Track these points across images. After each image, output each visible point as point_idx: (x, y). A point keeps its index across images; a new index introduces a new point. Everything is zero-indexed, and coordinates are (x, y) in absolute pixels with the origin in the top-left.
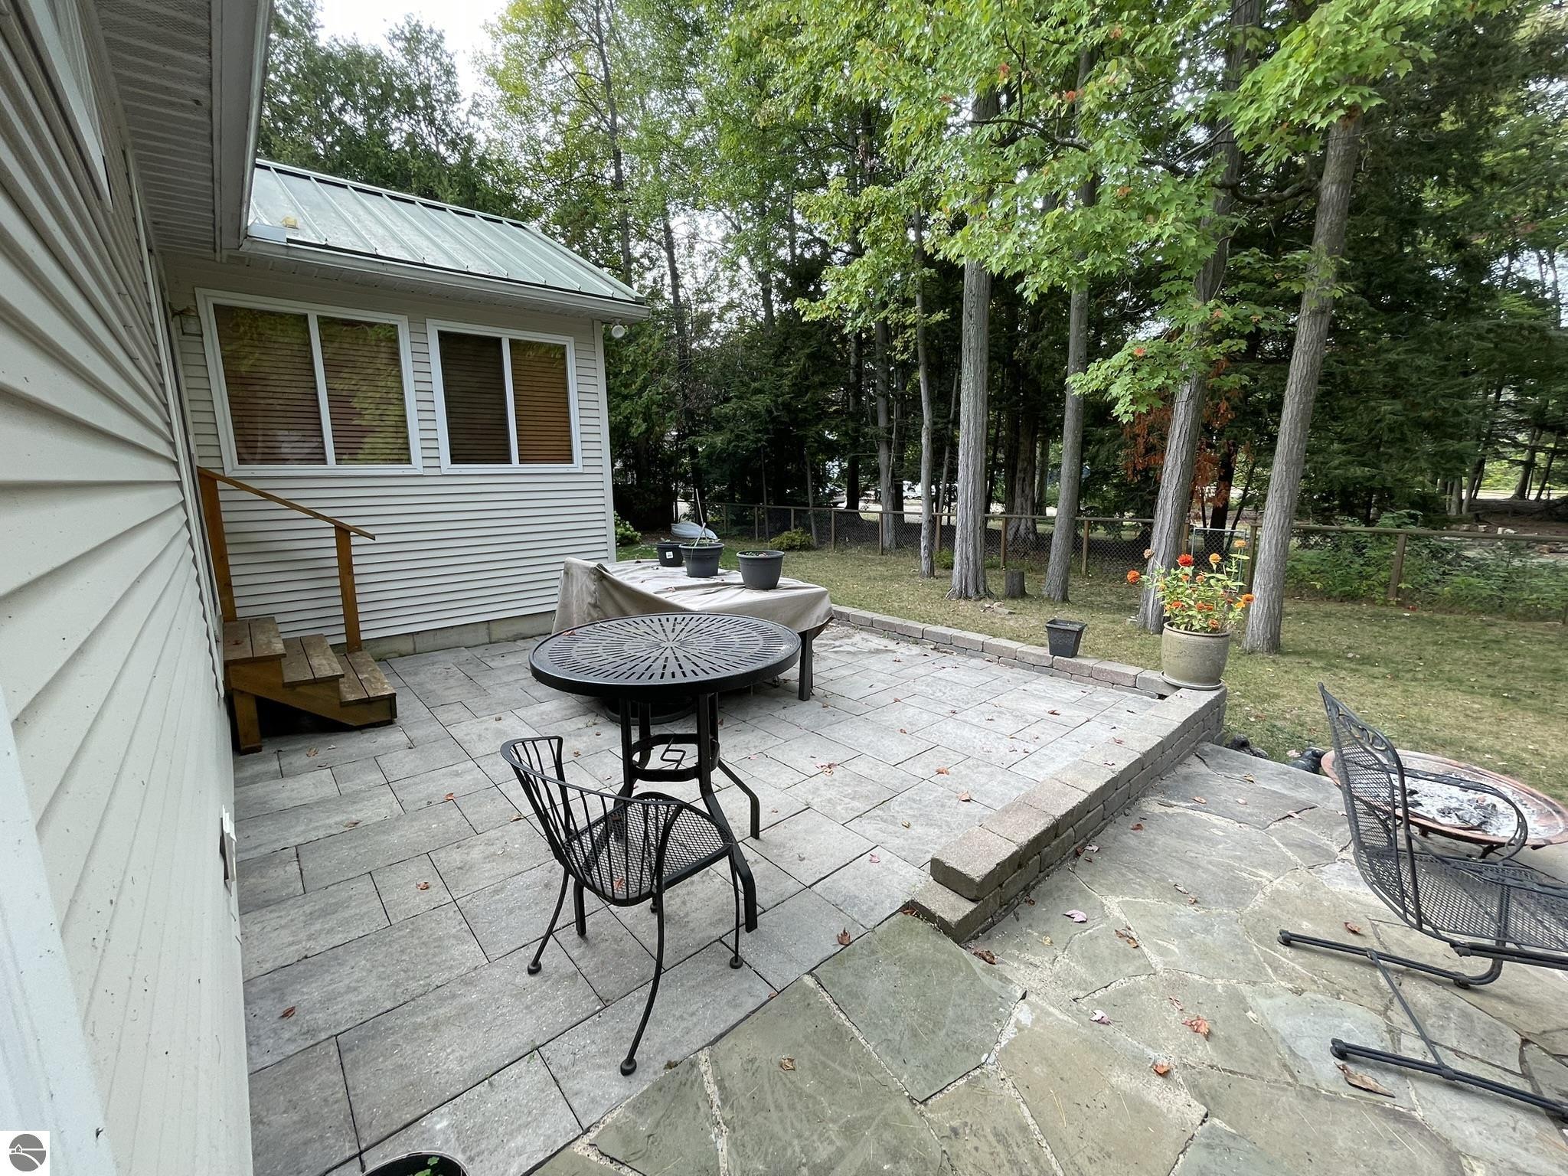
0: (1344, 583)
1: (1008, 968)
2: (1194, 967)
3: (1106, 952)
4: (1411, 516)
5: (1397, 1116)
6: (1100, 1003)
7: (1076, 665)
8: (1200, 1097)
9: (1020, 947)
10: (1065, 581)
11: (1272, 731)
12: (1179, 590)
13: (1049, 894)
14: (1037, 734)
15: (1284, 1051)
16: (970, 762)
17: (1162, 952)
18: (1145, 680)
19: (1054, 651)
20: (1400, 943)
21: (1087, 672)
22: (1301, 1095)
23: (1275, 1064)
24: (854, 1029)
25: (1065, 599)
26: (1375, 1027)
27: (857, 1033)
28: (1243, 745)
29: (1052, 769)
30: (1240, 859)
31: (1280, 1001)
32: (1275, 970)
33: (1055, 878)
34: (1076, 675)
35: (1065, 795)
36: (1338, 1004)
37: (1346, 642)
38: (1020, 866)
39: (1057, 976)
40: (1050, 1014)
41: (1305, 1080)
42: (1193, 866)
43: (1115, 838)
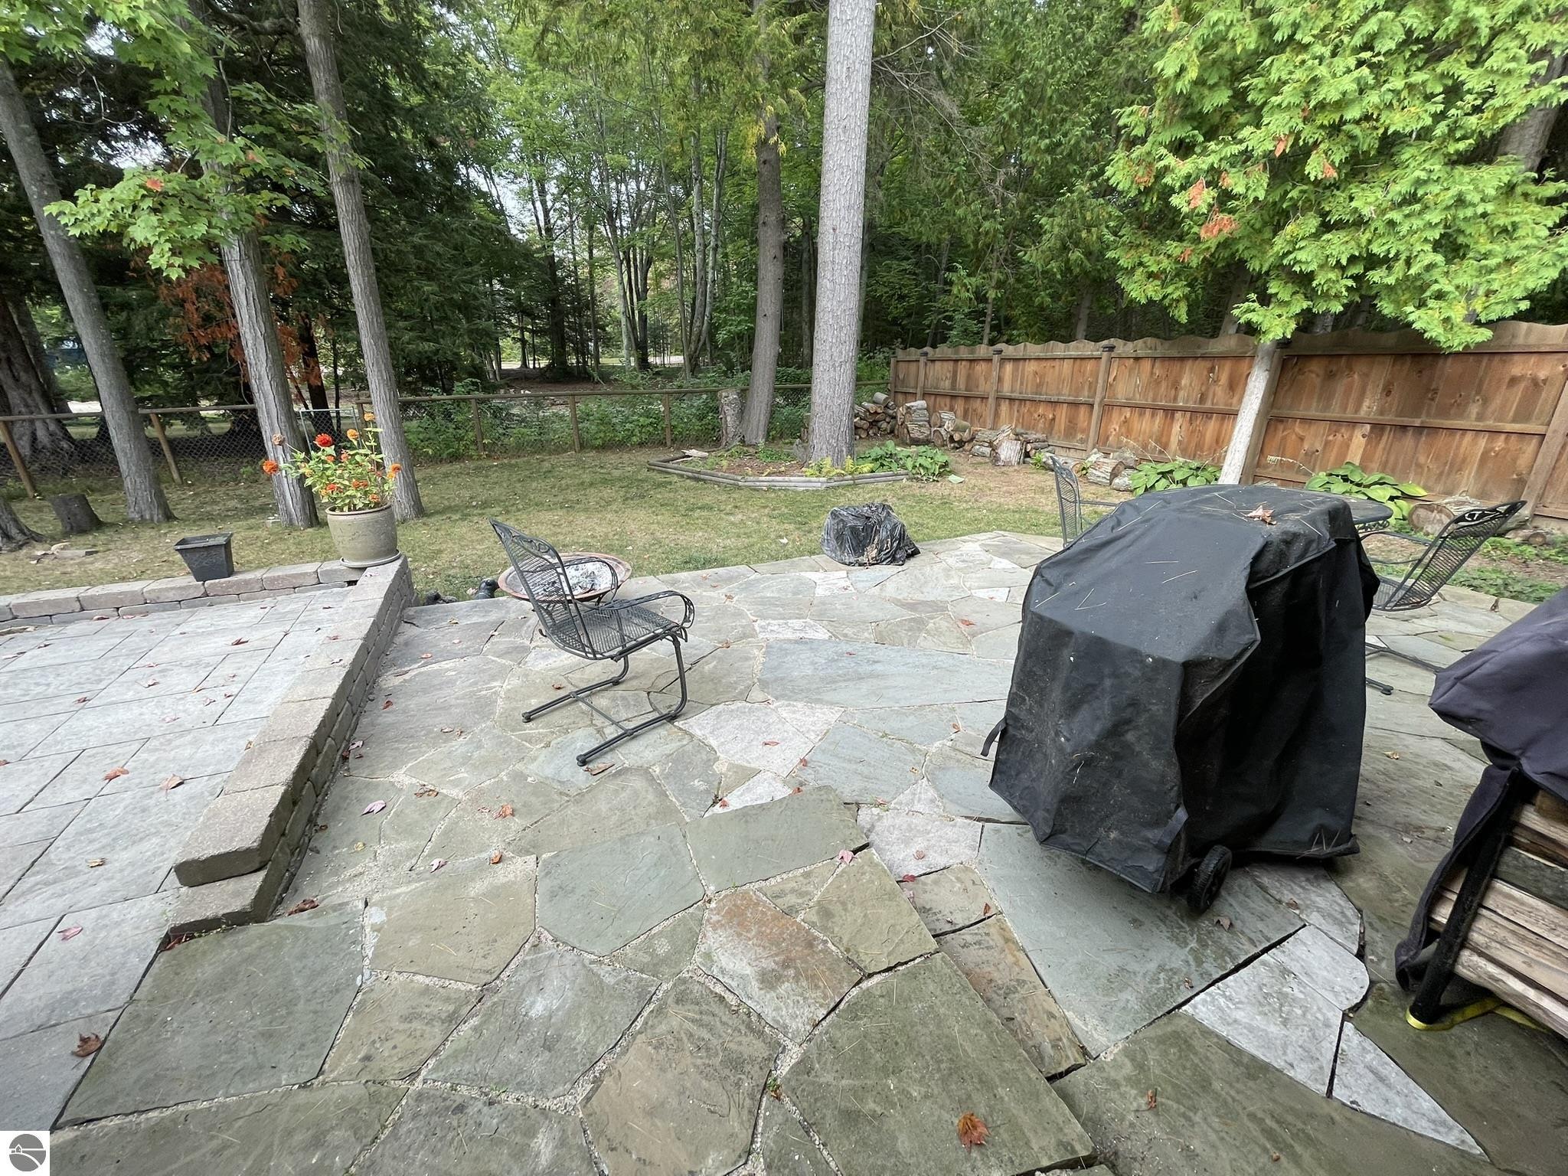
0: (448, 447)
1: (335, 898)
2: (483, 778)
3: (416, 816)
4: (474, 384)
5: (619, 773)
6: (431, 855)
7: (237, 583)
8: (528, 853)
9: (336, 872)
10: (160, 496)
11: (448, 579)
12: (329, 473)
13: (337, 809)
14: (231, 672)
15: (556, 785)
16: (153, 743)
17: (456, 784)
18: (327, 573)
19: (202, 575)
20: (582, 680)
21: (257, 587)
22: (577, 802)
23: (556, 797)
24: (181, 1108)
25: (169, 517)
26: (591, 735)
27: (189, 1107)
28: (436, 599)
29: (272, 698)
30: (476, 683)
31: (541, 758)
32: (530, 742)
33: (335, 792)
34: (240, 594)
35: (307, 711)
36: (570, 736)
37: (467, 494)
38: (295, 803)
39: (386, 866)
40: (399, 895)
41: (573, 792)
42: (446, 708)
43: (373, 725)
